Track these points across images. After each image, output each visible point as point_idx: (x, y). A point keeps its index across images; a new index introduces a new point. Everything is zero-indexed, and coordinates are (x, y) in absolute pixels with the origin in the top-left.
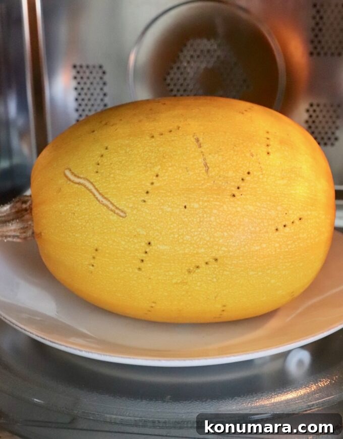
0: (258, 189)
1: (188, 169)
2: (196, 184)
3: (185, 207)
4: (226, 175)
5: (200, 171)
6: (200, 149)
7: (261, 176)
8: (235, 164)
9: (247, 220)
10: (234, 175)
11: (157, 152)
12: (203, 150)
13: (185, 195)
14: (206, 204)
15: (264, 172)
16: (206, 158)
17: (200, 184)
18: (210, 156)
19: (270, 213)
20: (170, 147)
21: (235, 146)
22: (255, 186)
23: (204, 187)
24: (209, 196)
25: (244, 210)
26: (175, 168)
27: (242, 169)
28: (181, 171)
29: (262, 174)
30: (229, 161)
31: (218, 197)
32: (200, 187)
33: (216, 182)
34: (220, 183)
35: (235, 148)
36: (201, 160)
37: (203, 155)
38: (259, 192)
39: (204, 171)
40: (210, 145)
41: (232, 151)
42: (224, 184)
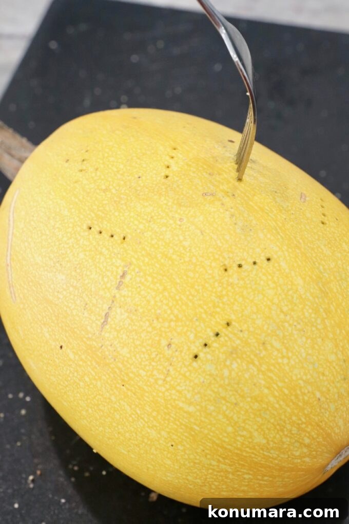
0: (147, 394)
1: (87, 306)
2: (83, 333)
3: (61, 347)
4: (119, 349)
5: (96, 320)
6: (116, 291)
7: (160, 382)
8: (138, 343)
9: (118, 417)
10: (128, 355)
11: (76, 255)
12: (118, 296)
13: (67, 335)
14: (81, 363)
15: (168, 379)
16: (114, 309)
17: (87, 336)
18: (118, 311)
19: (149, 431)
20: (90, 261)
21: (157, 319)
22: (145, 387)
23: (88, 343)
24: (88, 357)
25: (118, 404)
26: (76, 292)
27: (142, 356)
28: (78, 302)
29: (164, 380)
30: (134, 333)
31: (97, 366)
32: (84, 339)
33: (103, 347)
34: (107, 353)
35: (155, 321)
36: (106, 307)
37: (113, 302)
38: (146, 398)
39: (99, 323)
40: (130, 294)
41: (147, 323)
42: (110, 357)
